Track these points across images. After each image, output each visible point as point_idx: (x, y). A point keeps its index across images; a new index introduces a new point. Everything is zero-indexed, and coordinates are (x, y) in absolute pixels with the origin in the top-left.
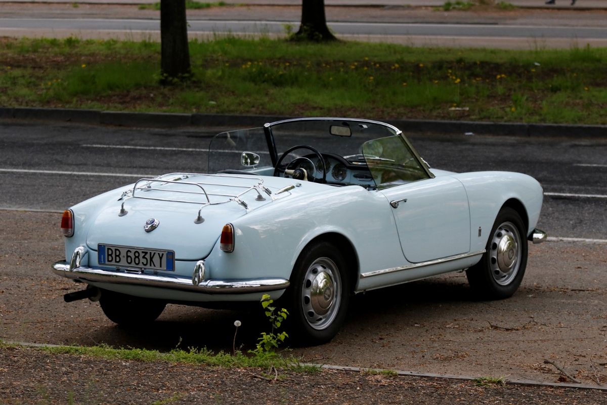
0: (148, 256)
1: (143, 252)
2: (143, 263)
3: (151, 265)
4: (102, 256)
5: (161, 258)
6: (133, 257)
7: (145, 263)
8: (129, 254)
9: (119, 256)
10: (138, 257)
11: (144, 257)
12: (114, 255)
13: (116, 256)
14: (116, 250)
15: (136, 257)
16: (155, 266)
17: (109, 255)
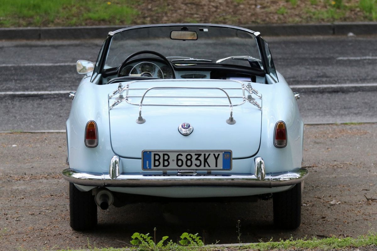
0: (201, 158)
1: (196, 155)
2: (196, 165)
3: (205, 166)
4: (147, 162)
5: (217, 159)
6: (184, 160)
7: (198, 164)
8: (180, 157)
9: (167, 160)
10: (190, 160)
11: (197, 159)
12: (161, 160)
13: (164, 160)
14: (164, 155)
15: (187, 160)
16: (209, 166)
17: (155, 160)
